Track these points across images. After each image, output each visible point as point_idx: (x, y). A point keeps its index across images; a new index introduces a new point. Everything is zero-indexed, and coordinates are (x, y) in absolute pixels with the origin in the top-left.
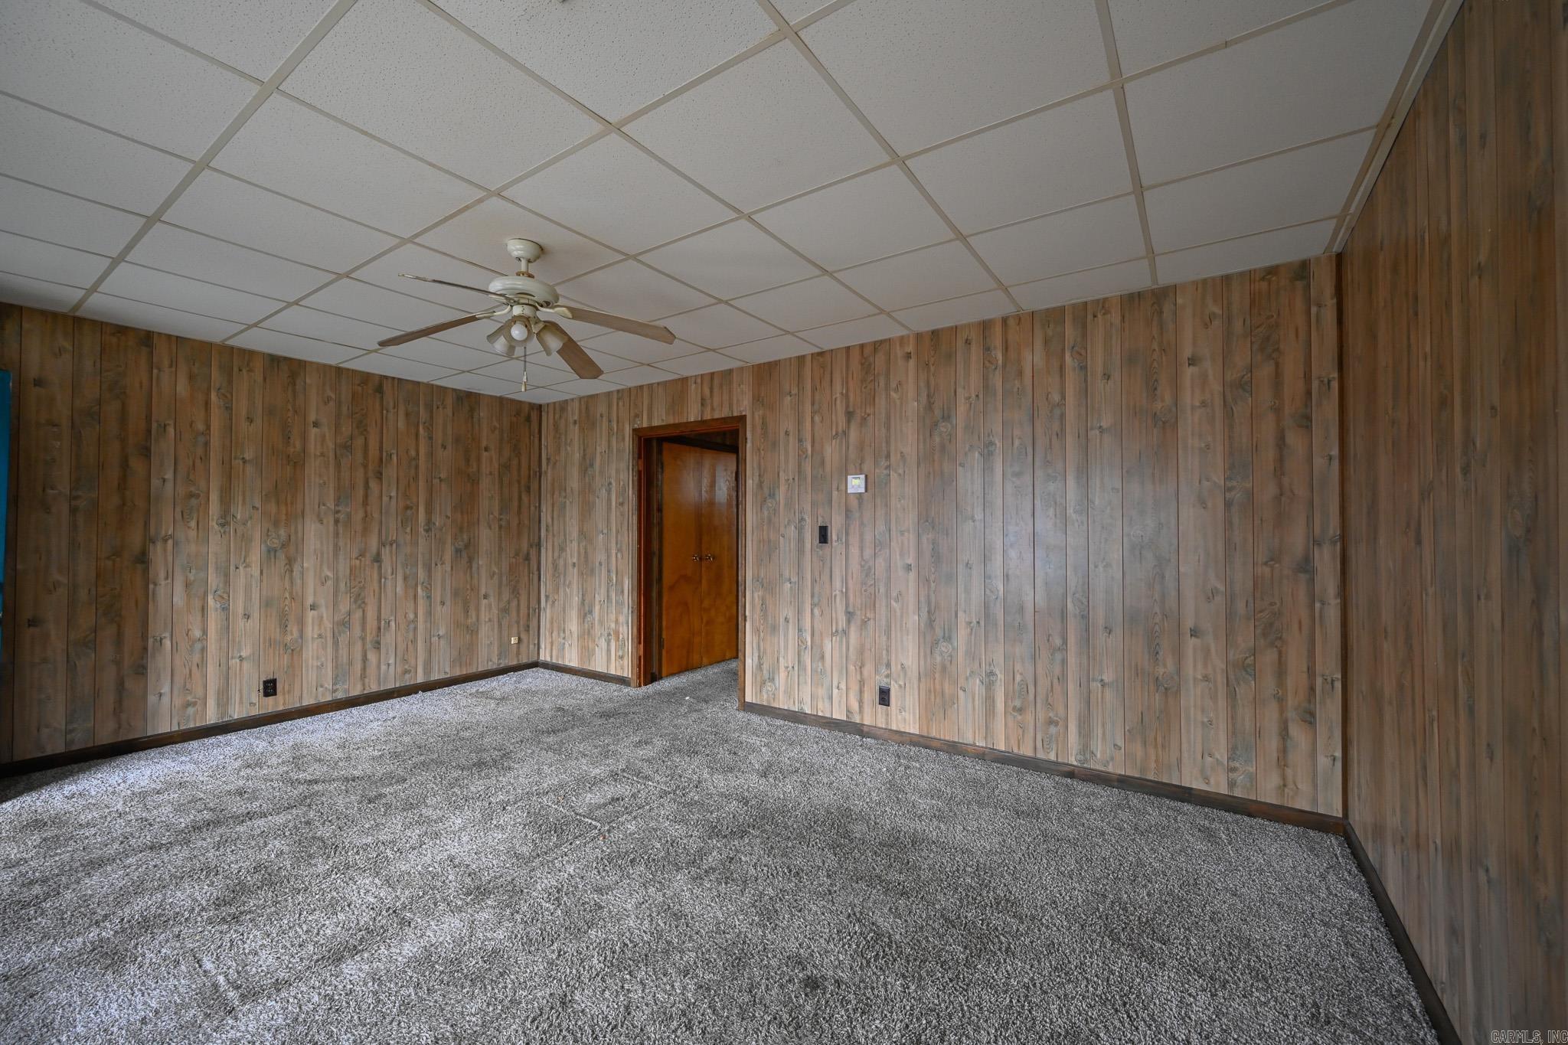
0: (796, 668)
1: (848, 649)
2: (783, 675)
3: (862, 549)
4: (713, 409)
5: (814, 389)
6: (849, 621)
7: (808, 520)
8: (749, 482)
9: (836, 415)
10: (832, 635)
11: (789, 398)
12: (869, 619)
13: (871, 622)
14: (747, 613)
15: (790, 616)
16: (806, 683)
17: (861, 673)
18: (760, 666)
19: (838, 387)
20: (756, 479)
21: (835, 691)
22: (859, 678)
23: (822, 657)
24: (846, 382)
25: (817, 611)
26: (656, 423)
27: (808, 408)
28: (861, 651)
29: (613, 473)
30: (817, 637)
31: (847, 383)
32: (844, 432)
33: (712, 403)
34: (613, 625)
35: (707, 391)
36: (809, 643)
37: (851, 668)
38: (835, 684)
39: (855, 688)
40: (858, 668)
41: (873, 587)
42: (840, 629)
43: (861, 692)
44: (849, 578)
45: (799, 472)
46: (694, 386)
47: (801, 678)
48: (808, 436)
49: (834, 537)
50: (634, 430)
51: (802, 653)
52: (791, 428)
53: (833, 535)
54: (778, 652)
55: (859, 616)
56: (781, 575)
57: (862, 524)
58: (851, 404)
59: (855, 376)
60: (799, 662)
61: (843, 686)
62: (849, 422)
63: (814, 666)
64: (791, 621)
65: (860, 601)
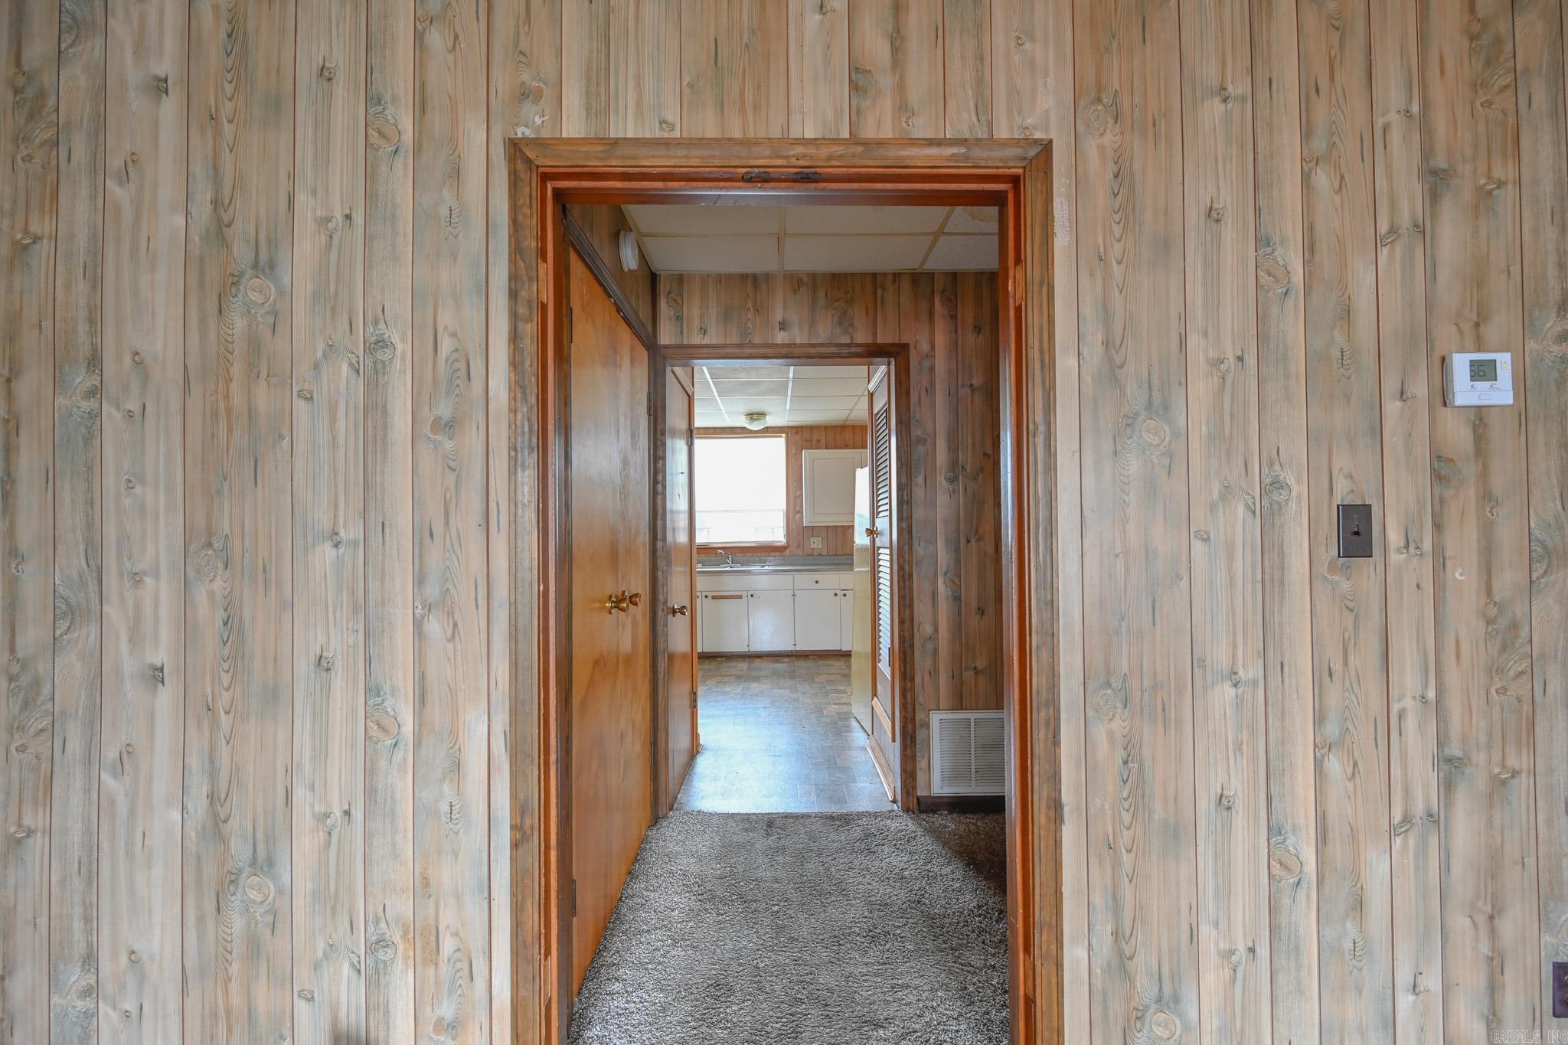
0: (1263, 951)
1: (1446, 867)
2: (1213, 979)
3: (1488, 570)
4: (903, 108)
5: (1309, 91)
6: (1448, 786)
7: (1299, 489)
8: (1066, 363)
9: (1390, 178)
10: (1392, 831)
11: (1218, 107)
12: (1515, 773)
13: (1523, 782)
14: (1066, 796)
15: (1237, 788)
16: (1300, 991)
17: (1493, 933)
18: (1122, 964)
19: (1392, 93)
20: (1094, 352)
21: (1405, 1001)
22: (1485, 948)
23: (1359, 905)
24: (1419, 83)
25: (1335, 766)
26: (626, 126)
27: (1289, 140)
28: (1491, 868)
29: (400, 306)
30: (1337, 849)
31: (1424, 85)
32: (1419, 229)
33: (901, 87)
34: (402, 906)
35: (877, 49)
36: (1311, 867)
37: (1460, 922)
38: (1404, 977)
39: (1471, 979)
40: (1481, 919)
41: (1525, 678)
42: (1419, 810)
43: (1494, 989)
44: (1450, 660)
45: (1262, 338)
46: (813, 19)
47: (1281, 979)
48: (1292, 229)
49: (1395, 538)
50: (515, 148)
51: (1286, 901)
52: (1229, 195)
53: (1390, 529)
54: (1195, 908)
55: (1481, 767)
56: (1198, 663)
57: (1487, 497)
58: (1440, 147)
59: (1449, 64)
60: (1274, 929)
61: (1432, 982)
62: (1434, 197)
63: (1329, 933)
64: (1239, 805)
65: (1483, 724)
